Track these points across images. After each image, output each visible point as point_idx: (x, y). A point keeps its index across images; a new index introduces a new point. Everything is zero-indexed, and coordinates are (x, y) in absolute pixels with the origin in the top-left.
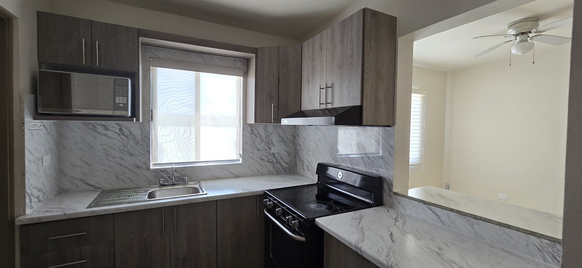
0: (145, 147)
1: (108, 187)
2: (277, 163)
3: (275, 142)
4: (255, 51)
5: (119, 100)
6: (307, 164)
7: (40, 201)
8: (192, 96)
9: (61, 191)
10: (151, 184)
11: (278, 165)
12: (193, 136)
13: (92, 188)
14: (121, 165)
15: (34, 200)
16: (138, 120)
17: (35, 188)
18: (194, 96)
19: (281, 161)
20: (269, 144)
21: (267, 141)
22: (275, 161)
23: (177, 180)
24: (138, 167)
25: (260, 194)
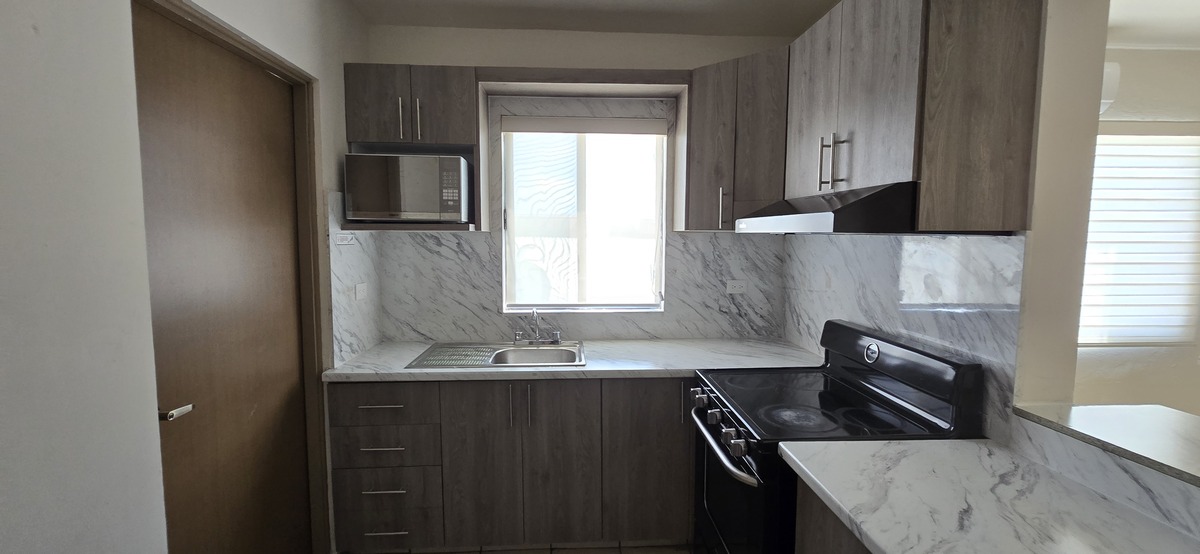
0: (494, 274)
1: (442, 338)
2: (740, 315)
3: (736, 271)
4: (687, 77)
5: (448, 194)
6: (807, 321)
7: (353, 352)
8: (572, 179)
9: (384, 340)
10: (504, 339)
11: (743, 322)
12: (574, 258)
13: (422, 338)
14: (460, 304)
15: (345, 348)
16: (478, 228)
17: (346, 331)
18: (575, 178)
19: (750, 311)
20: (722, 275)
21: (718, 268)
22: (734, 310)
23: (546, 335)
24: (485, 308)
25: (686, 376)
